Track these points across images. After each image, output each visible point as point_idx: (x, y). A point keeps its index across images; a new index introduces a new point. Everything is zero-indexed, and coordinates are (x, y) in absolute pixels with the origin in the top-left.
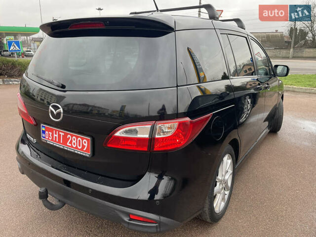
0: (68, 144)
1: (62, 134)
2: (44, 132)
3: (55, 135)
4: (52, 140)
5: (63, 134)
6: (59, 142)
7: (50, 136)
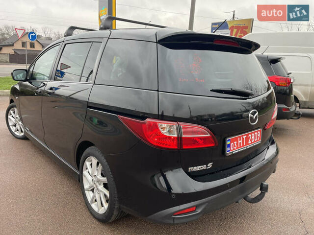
0: (249, 142)
1: (244, 137)
2: (229, 146)
3: (239, 142)
4: (237, 148)
5: (246, 136)
6: (243, 145)
7: (235, 145)
